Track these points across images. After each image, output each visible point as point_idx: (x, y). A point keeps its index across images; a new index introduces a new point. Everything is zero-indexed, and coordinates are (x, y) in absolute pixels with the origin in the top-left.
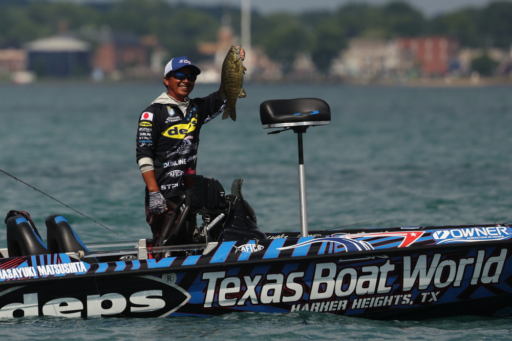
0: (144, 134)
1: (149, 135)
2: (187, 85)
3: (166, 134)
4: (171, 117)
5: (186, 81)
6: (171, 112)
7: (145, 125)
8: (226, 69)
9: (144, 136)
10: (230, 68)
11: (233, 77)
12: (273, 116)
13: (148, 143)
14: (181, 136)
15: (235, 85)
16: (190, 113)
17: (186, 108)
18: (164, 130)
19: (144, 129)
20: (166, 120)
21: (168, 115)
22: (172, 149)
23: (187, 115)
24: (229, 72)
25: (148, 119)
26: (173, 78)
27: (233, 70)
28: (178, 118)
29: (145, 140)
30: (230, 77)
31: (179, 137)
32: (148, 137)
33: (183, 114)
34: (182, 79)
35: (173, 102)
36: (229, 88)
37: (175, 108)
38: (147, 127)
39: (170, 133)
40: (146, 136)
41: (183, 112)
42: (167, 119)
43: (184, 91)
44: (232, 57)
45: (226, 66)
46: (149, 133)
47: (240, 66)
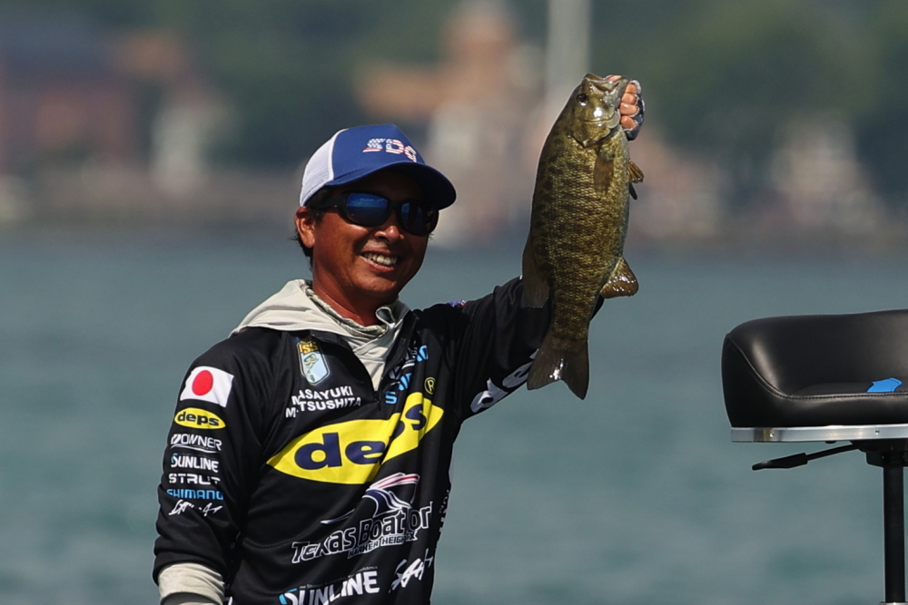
0: (189, 462)
1: (211, 465)
2: (394, 248)
3: (287, 464)
4: (313, 389)
5: (392, 231)
6: (315, 367)
7: (193, 425)
8: (552, 170)
9: (188, 470)
10: (572, 166)
11: (582, 209)
12: (780, 395)
13: (203, 503)
14: (355, 474)
15: (590, 243)
16: (402, 373)
17: (383, 350)
18: (279, 448)
19: (192, 439)
20: (290, 405)
21: (301, 383)
22: (313, 528)
23: (386, 380)
24: (568, 183)
25: (208, 397)
26: (334, 218)
27: (585, 178)
28: (344, 395)
29: (193, 486)
30: (569, 208)
31: (346, 475)
32: (205, 474)
33: (368, 378)
34: (373, 222)
35: (325, 323)
36: (563, 253)
37: (333, 348)
38: (204, 433)
39: (304, 459)
40: (198, 472)
41: (370, 369)
42: (295, 400)
43: (380, 274)
44: (582, 119)
45: (553, 159)
46: (210, 457)
47: (617, 160)
